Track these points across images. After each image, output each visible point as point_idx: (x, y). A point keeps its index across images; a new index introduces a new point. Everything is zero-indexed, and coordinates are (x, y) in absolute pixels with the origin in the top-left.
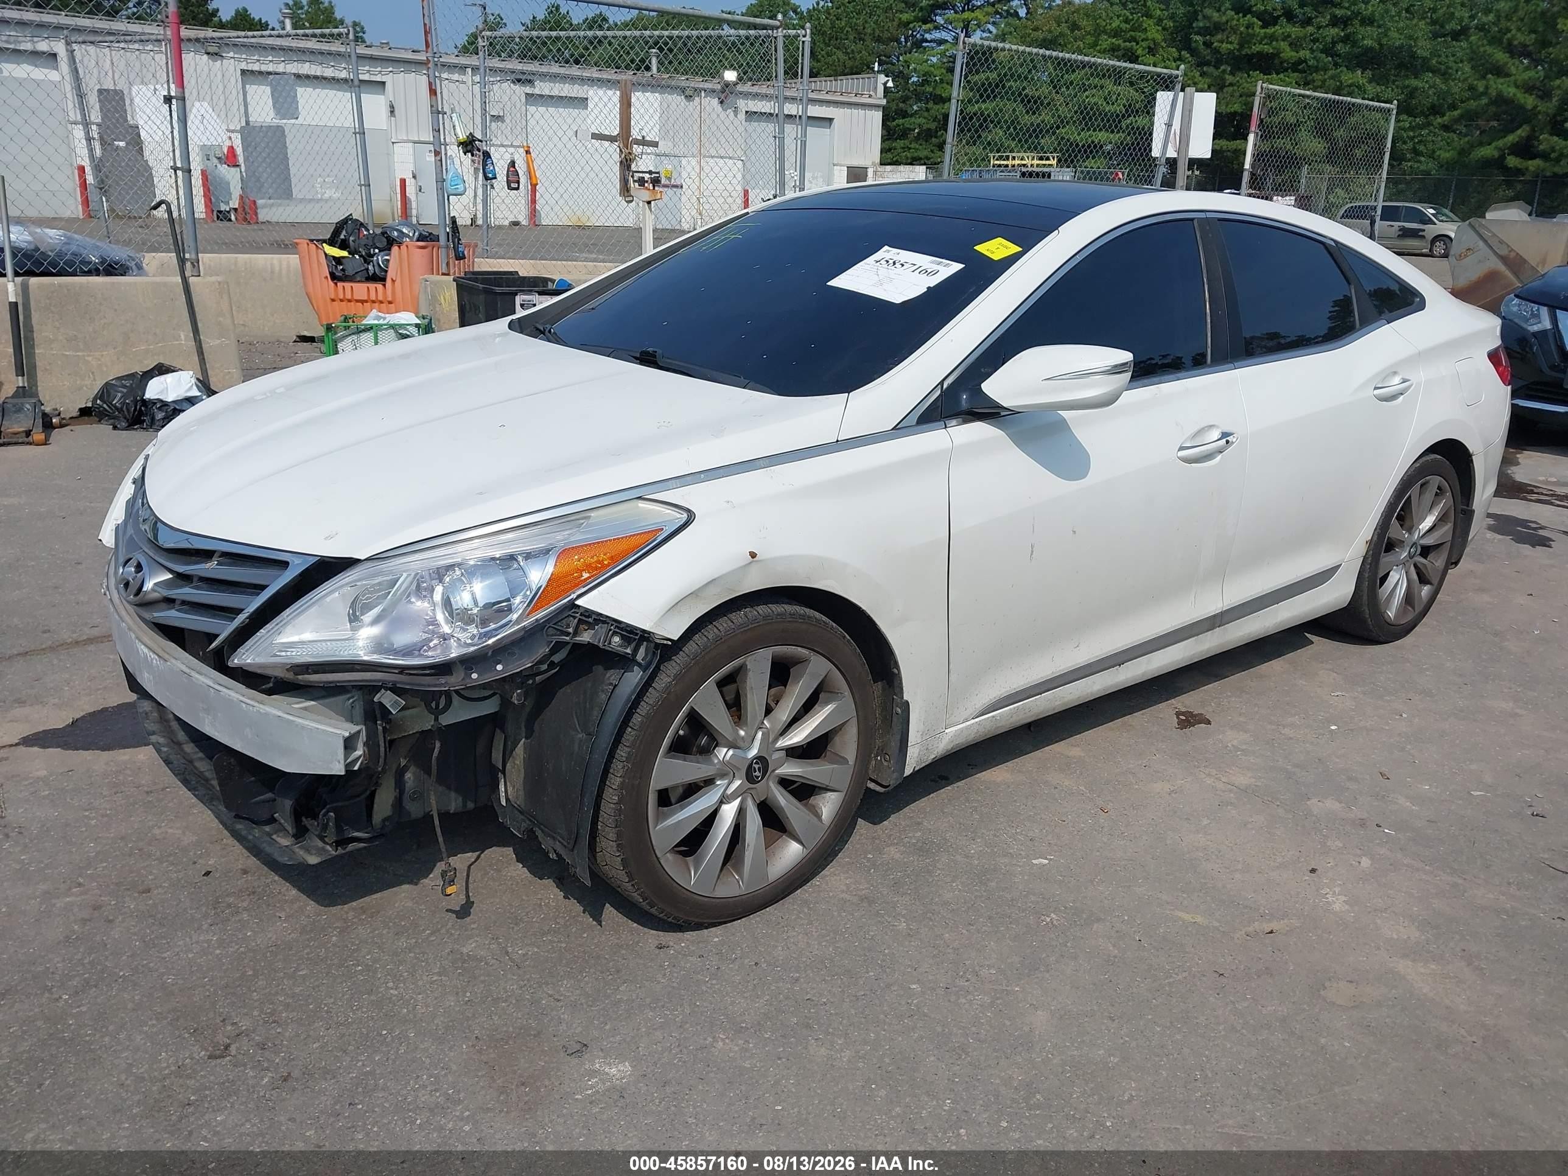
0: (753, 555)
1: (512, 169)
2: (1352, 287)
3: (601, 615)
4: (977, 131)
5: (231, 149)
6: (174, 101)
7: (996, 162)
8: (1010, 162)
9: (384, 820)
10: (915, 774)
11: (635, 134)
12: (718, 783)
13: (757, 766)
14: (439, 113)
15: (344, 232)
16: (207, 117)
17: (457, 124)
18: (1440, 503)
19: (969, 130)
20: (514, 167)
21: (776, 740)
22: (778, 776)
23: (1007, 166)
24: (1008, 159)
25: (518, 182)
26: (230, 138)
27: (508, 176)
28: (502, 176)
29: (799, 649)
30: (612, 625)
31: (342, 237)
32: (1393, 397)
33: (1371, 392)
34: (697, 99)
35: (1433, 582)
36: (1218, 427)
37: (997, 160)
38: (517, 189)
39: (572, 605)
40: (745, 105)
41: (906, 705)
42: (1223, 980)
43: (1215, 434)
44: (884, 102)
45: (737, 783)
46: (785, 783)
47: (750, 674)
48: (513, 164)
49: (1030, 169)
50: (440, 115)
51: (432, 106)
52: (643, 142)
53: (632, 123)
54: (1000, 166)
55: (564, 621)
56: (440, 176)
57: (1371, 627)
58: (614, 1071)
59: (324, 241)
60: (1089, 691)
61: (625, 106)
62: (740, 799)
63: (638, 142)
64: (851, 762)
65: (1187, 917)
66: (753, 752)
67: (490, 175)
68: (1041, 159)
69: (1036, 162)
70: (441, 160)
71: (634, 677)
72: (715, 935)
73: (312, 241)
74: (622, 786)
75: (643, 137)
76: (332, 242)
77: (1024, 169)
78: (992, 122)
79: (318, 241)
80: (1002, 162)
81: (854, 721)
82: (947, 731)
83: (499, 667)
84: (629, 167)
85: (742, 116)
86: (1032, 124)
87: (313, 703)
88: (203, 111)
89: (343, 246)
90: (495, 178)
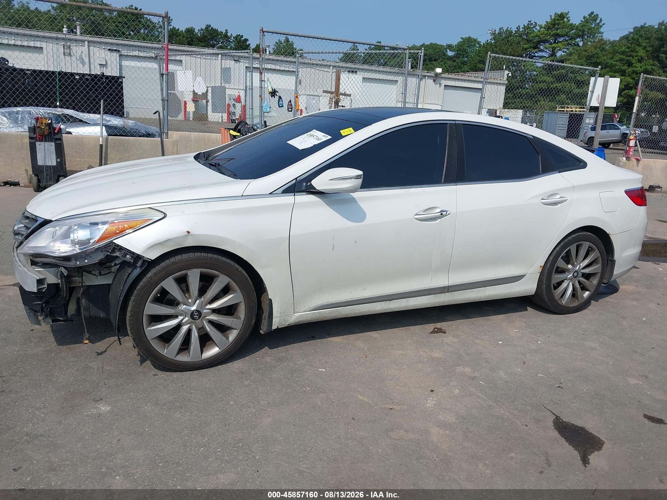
0: (188, 232)
1: (290, 103)
2: (540, 156)
3: (123, 247)
4: (554, 96)
5: (239, 96)
6: (164, 75)
7: (559, 109)
8: (565, 110)
9: (72, 315)
10: (278, 330)
11: (341, 90)
12: (179, 317)
13: (196, 314)
14: (263, 81)
15: (240, 126)
16: (201, 82)
17: (269, 85)
18: (592, 255)
19: (551, 96)
20: (291, 103)
21: (206, 305)
22: (207, 319)
23: (563, 111)
24: (565, 108)
25: (292, 109)
26: (239, 92)
27: (288, 106)
28: (286, 106)
29: (214, 271)
30: (126, 251)
31: (239, 128)
32: (556, 204)
33: (539, 200)
34: (424, 80)
35: (590, 289)
36: (439, 208)
37: (560, 108)
38: (291, 111)
39: (112, 242)
40: (444, 82)
41: (270, 300)
42: (353, 421)
43: (439, 210)
44: (507, 82)
45: (187, 319)
46: (211, 322)
47: (190, 277)
48: (290, 101)
49: (574, 113)
50: (263, 82)
51: (260, 78)
52: (345, 95)
53: (341, 87)
54: (560, 111)
55: (109, 247)
56: (261, 105)
57: (550, 306)
58: (103, 408)
59: (232, 129)
60: (374, 309)
61: (337, 80)
62: (189, 325)
63: (342, 94)
64: (242, 319)
65: (361, 397)
66: (194, 308)
67: (281, 105)
68: (581, 108)
69: (578, 109)
70: (262, 99)
71: (137, 271)
72: (176, 375)
73: (226, 128)
74: (132, 310)
75: (345, 92)
76: (234, 130)
77: (571, 113)
78: (561, 92)
79: (227, 129)
80: (562, 109)
81: (243, 303)
82: (295, 314)
83: (86, 261)
84: (338, 104)
85: (443, 87)
86: (579, 93)
87: (42, 269)
88: (199, 80)
89: (239, 131)
90: (283, 107)
